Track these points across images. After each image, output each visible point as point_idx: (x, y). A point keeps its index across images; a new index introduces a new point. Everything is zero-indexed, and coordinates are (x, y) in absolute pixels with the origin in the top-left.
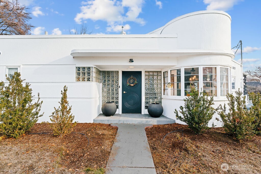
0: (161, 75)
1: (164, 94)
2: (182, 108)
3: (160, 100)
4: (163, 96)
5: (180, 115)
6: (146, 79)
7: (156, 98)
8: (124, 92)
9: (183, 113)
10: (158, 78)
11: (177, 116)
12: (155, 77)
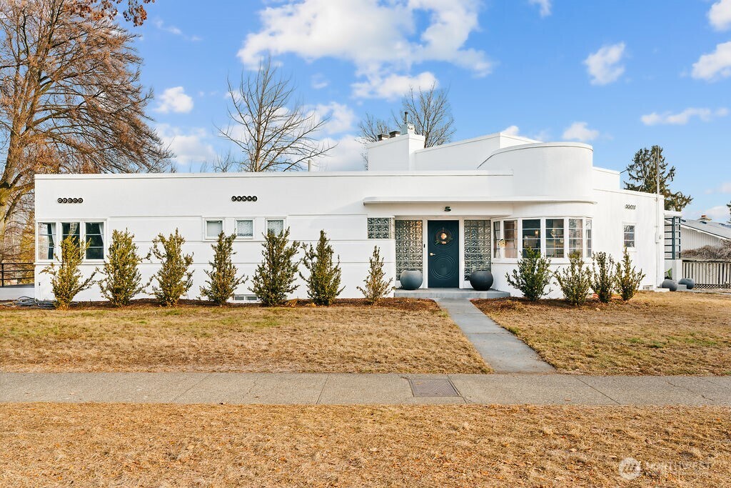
0: (490, 227)
1: (495, 257)
2: (515, 272)
3: (488, 267)
4: (493, 260)
5: (512, 279)
6: (466, 234)
7: (482, 263)
8: (431, 254)
9: (517, 278)
10: (484, 232)
11: (509, 280)
12: (481, 230)
